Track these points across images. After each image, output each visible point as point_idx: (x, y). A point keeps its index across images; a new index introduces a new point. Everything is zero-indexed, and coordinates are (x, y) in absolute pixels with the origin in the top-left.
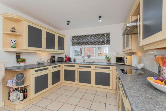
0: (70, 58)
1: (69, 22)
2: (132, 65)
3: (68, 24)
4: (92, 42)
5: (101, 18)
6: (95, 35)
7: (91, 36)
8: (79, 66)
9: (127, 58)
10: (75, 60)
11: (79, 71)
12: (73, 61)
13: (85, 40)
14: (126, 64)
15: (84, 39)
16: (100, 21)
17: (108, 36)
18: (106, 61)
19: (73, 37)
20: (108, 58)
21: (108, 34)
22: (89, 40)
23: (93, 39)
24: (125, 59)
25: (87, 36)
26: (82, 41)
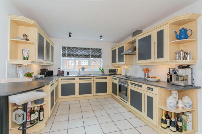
0: (62, 72)
1: (70, 33)
2: (121, 74)
3: (70, 36)
4: (86, 55)
5: (102, 37)
6: (89, 49)
7: (85, 49)
8: (80, 79)
9: (118, 70)
10: (69, 73)
11: (80, 84)
12: (66, 74)
13: (79, 52)
14: (117, 74)
15: (77, 51)
16: (102, 39)
17: (100, 51)
18: (101, 73)
19: (64, 48)
20: (102, 71)
21: (100, 50)
22: (83, 53)
23: (87, 53)
24: (117, 71)
25: (81, 49)
26: (75, 53)
